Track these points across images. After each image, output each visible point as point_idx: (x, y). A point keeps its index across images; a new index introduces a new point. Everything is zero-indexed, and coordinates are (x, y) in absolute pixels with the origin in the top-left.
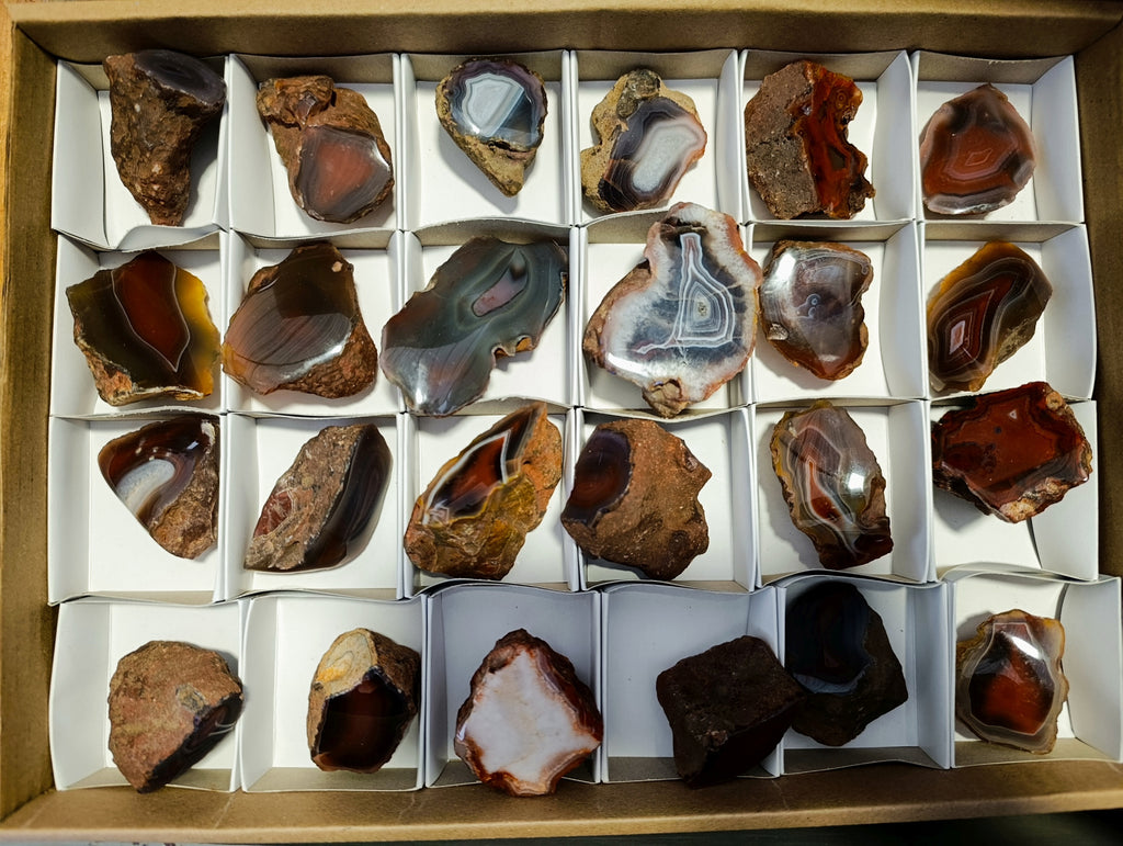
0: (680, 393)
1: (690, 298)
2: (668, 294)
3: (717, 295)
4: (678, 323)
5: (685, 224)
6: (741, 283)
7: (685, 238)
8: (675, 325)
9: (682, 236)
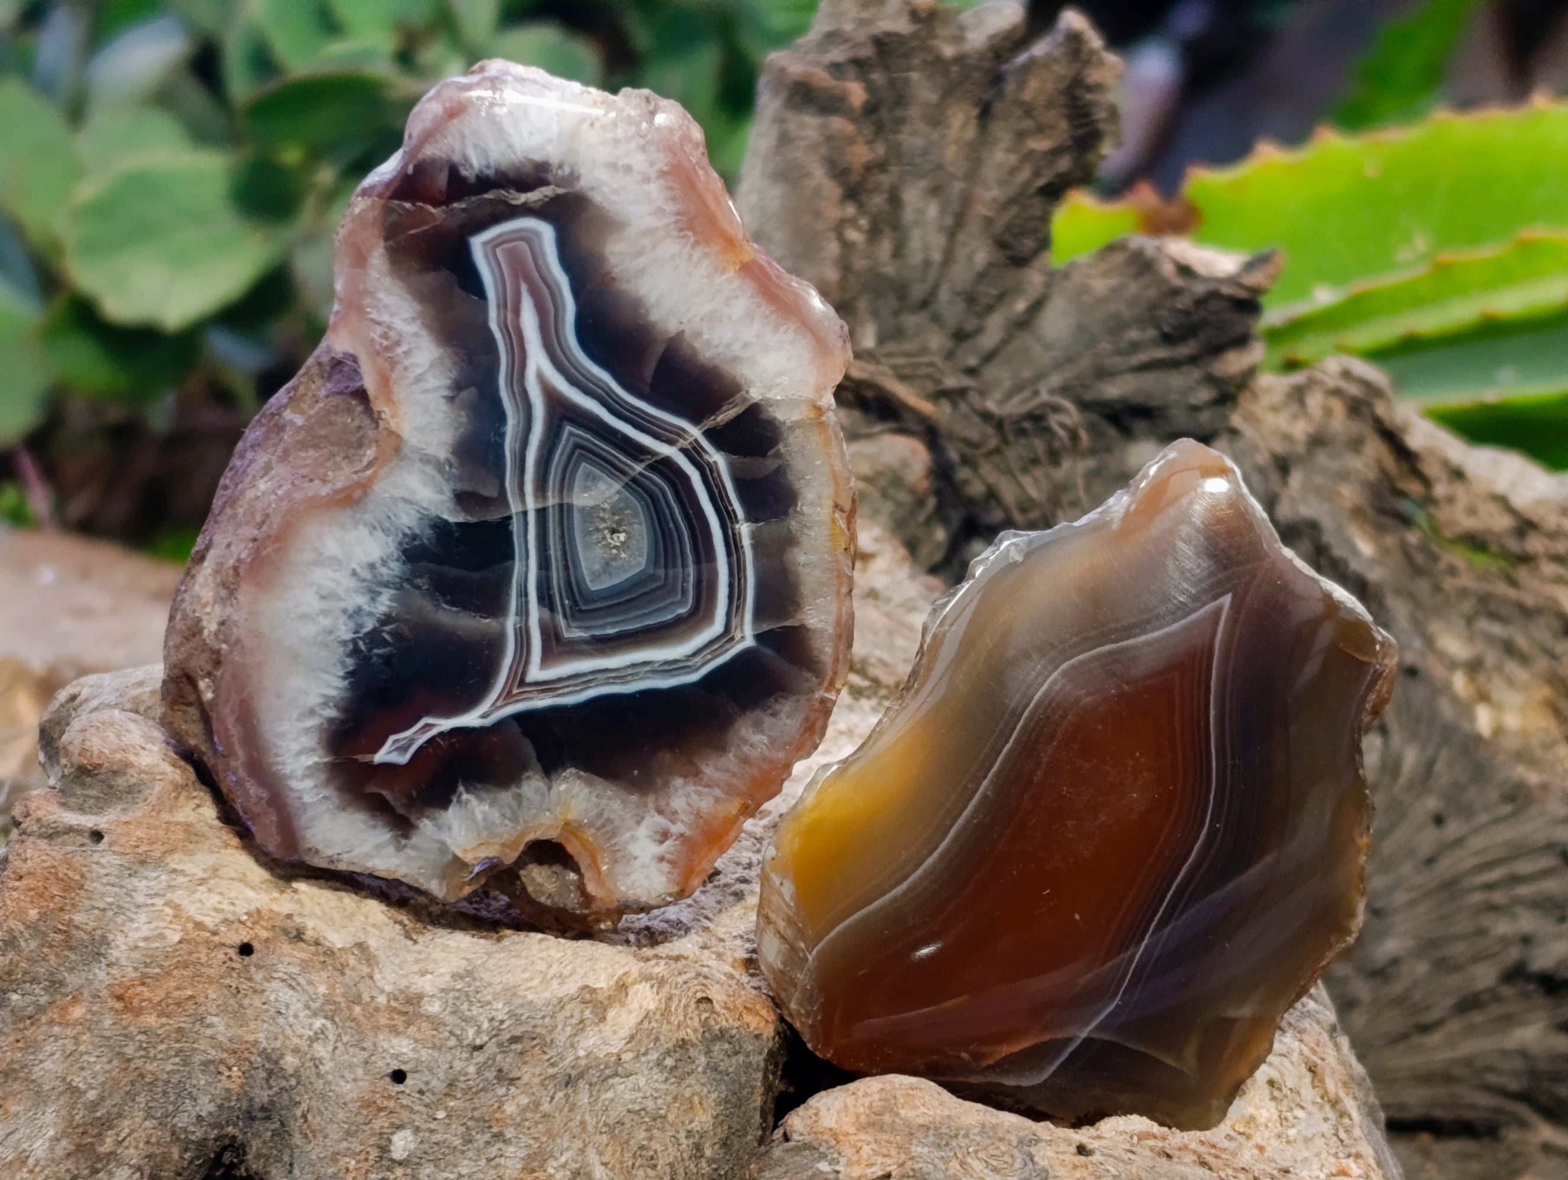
0: (581, 888)
1: (552, 501)
2: (462, 499)
3: (665, 466)
4: (523, 611)
5: (484, 183)
6: (755, 394)
7: (493, 245)
8: (511, 622)
9: (478, 243)
